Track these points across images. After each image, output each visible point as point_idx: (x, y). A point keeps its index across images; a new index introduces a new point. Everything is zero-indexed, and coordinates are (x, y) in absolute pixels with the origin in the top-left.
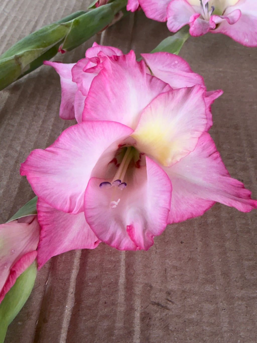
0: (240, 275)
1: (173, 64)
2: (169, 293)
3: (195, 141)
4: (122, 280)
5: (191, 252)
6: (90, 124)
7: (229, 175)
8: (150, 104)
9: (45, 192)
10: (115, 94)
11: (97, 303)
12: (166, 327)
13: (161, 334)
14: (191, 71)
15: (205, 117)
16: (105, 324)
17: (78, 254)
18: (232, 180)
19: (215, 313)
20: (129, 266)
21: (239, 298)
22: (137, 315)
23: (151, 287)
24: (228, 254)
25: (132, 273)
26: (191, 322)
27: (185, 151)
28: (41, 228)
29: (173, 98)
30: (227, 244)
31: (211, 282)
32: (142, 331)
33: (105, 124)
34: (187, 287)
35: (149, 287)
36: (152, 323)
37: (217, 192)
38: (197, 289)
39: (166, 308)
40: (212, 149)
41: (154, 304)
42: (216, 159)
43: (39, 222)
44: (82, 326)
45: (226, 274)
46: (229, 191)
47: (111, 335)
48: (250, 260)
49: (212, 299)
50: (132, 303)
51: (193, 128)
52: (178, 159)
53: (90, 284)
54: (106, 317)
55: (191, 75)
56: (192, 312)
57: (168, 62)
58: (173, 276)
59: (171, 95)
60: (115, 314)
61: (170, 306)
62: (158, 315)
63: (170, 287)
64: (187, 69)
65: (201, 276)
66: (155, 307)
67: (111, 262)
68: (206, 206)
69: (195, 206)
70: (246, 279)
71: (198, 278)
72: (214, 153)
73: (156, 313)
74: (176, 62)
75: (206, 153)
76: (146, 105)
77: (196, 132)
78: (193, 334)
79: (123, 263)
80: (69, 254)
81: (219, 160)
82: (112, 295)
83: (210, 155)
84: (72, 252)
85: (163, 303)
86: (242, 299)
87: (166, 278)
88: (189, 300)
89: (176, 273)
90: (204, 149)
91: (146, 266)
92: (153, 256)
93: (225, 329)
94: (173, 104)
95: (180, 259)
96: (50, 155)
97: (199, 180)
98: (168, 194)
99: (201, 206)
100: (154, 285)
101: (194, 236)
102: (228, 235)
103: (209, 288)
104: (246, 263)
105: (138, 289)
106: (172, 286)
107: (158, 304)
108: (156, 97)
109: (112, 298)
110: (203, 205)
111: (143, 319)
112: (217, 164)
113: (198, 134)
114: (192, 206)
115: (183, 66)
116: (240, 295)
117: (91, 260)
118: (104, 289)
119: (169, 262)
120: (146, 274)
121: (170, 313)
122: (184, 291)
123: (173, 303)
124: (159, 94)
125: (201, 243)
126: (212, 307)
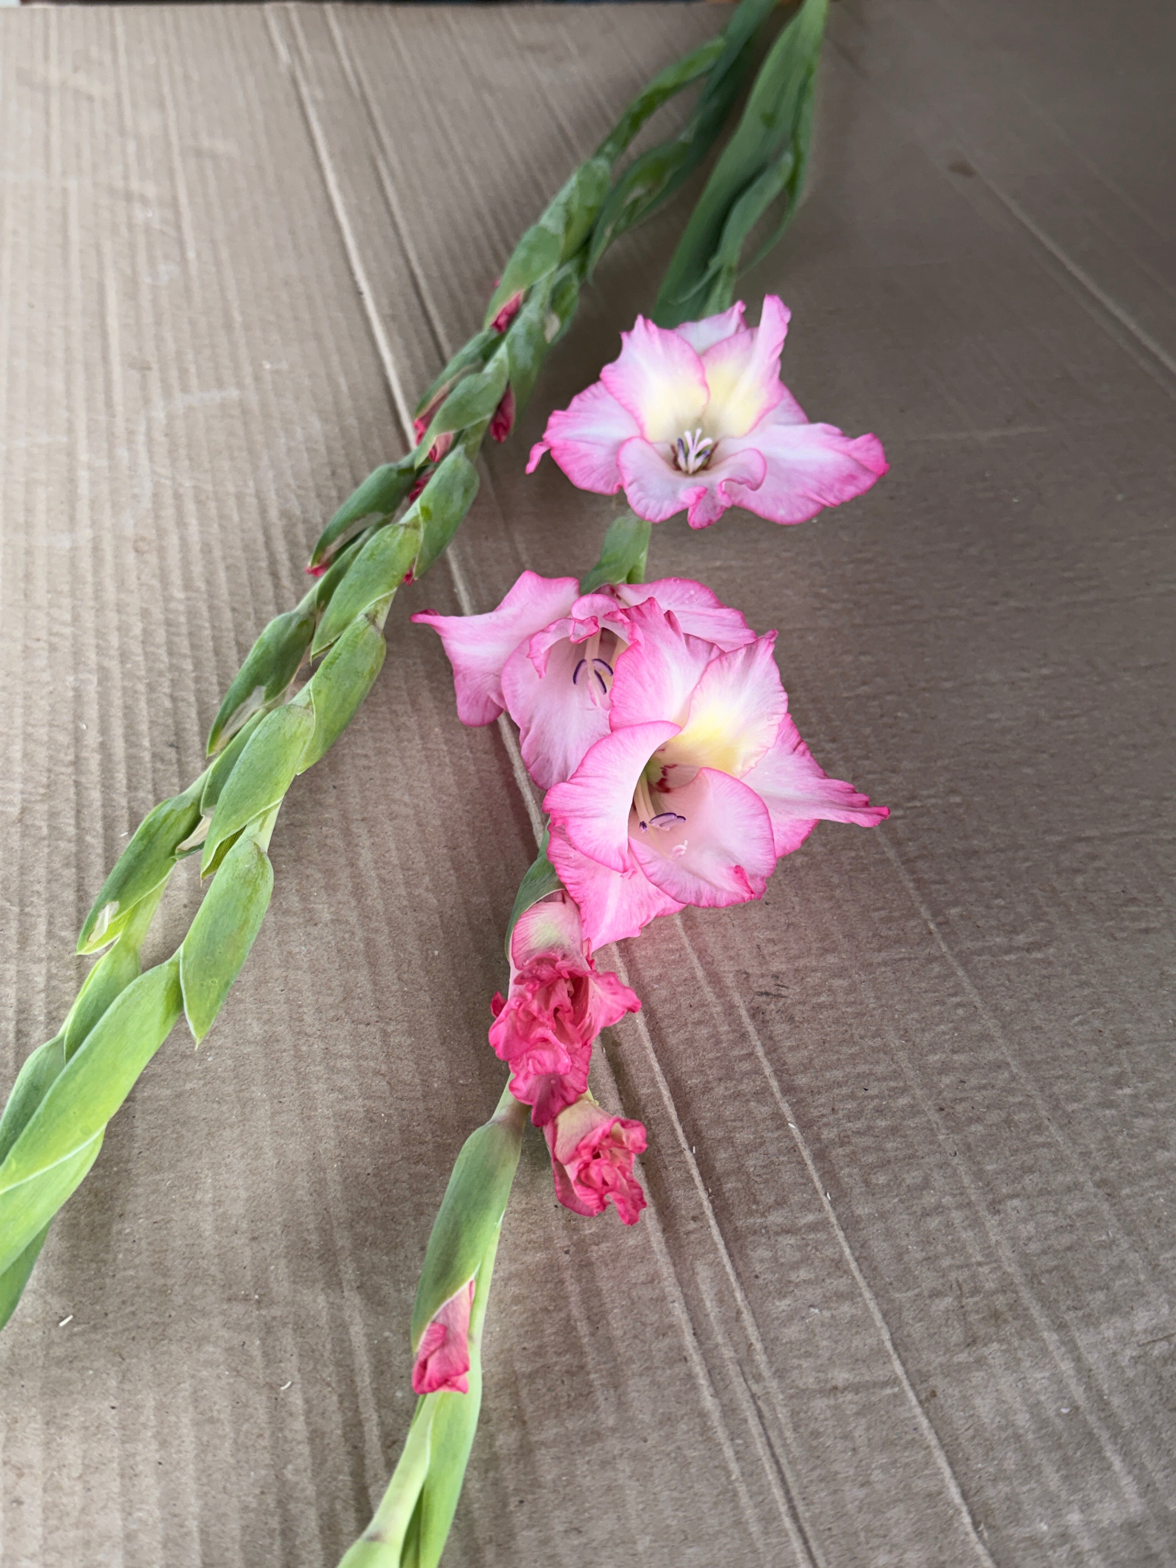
0: (870, 934)
1: (687, 596)
2: (776, 976)
3: (775, 730)
4: (700, 973)
5: (787, 914)
6: (628, 730)
7: (826, 776)
8: (699, 683)
9: (589, 846)
10: (652, 677)
11: (679, 1008)
12: (791, 1019)
13: (788, 1028)
14: (720, 605)
15: (782, 688)
16: (704, 1031)
17: (615, 949)
18: (837, 783)
19: (852, 989)
20: (701, 953)
21: (879, 964)
22: (743, 1012)
23: (746, 973)
24: (844, 908)
25: (710, 960)
26: (821, 1006)
27: (760, 749)
28: (578, 907)
29: (730, 666)
30: (838, 893)
31: (834, 950)
32: (759, 1031)
33: (650, 727)
34: (801, 963)
35: (744, 976)
36: (768, 1018)
37: (822, 804)
38: (814, 963)
39: (779, 996)
40: (794, 739)
41: (761, 994)
42: (803, 754)
43: (572, 899)
44: (672, 1040)
45: (850, 936)
46: (837, 801)
47: (718, 1042)
48: (878, 909)
49: (841, 972)
50: (728, 998)
51: (769, 710)
52: (752, 763)
53: (656, 986)
54: (699, 1023)
55: (724, 612)
56: (819, 994)
57: (678, 594)
58: (773, 954)
59: (725, 664)
60: (712, 1016)
61: (784, 992)
62: (772, 1006)
63: (774, 969)
64: (712, 602)
65: (815, 945)
66: (764, 998)
67: (671, 951)
68: (804, 831)
69: (789, 834)
70: (881, 937)
71: (810, 949)
72: (799, 744)
73: (768, 1004)
74: (692, 592)
75: (788, 747)
76: (693, 686)
77: (775, 717)
78: (831, 1020)
79: (689, 950)
80: (602, 952)
81: (808, 754)
82: (695, 994)
83: (795, 749)
84: (605, 948)
85: (773, 991)
86: (885, 963)
87: (764, 958)
88: (808, 979)
89: (776, 948)
90: (784, 742)
91: (726, 948)
92: (731, 932)
93: (872, 1006)
94: (731, 677)
95: (774, 928)
96: (579, 789)
97: (789, 792)
98: (764, 817)
99: (797, 834)
100: (750, 971)
101: (782, 890)
102: (835, 880)
103: (831, 959)
104: (876, 915)
105: (729, 980)
106: (777, 966)
107: (767, 994)
108: (705, 671)
109: (697, 998)
110: (800, 831)
111: (753, 1017)
112: (806, 761)
113: (778, 719)
114: (785, 834)
115: (705, 597)
116: (880, 960)
117: (639, 954)
118: (680, 989)
119: (761, 935)
120: (731, 958)
121: (789, 1001)
122: (797, 970)
123: (787, 988)
124: (709, 664)
125: (797, 899)
126: (845, 983)
